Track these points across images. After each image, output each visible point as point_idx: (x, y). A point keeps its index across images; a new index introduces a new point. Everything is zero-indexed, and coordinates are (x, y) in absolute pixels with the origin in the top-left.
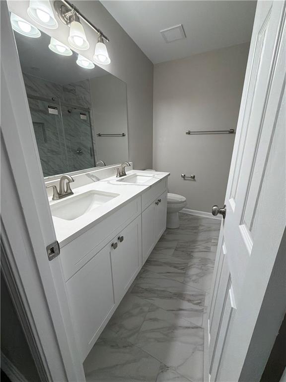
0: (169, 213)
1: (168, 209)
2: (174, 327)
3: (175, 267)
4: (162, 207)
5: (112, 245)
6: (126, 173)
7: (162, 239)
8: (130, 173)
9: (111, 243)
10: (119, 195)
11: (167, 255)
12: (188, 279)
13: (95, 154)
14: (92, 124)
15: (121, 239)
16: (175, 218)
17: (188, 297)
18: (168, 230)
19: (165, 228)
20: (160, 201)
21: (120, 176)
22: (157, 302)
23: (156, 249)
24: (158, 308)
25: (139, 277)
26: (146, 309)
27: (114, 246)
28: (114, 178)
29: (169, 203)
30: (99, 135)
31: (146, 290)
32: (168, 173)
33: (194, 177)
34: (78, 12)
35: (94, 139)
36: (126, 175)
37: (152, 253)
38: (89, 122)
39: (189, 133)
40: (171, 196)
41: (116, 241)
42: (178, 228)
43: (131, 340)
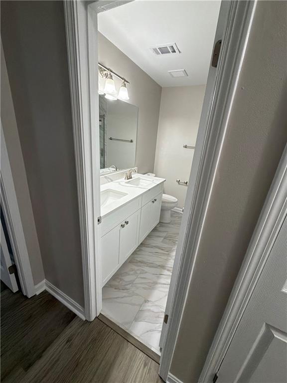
0: (163, 210)
1: (162, 206)
2: (156, 283)
3: (162, 250)
4: (158, 205)
5: (122, 226)
6: (132, 176)
7: (155, 230)
8: (135, 176)
9: (121, 224)
10: (127, 194)
11: (158, 241)
12: (170, 258)
13: (105, 154)
14: (105, 129)
15: (127, 223)
16: (168, 215)
17: (167, 268)
18: (161, 224)
19: (158, 222)
20: (155, 200)
21: (128, 179)
22: (146, 269)
23: (149, 236)
24: (146, 272)
25: (134, 253)
26: (138, 272)
27: (123, 226)
28: (123, 180)
29: (163, 202)
30: (111, 139)
31: (140, 261)
32: (165, 179)
33: (187, 183)
34: (112, 72)
35: (105, 141)
36: (132, 178)
37: (146, 239)
38: (103, 127)
39: (186, 147)
40: (166, 197)
41: (123, 223)
42: (169, 223)
43: (128, 287)
